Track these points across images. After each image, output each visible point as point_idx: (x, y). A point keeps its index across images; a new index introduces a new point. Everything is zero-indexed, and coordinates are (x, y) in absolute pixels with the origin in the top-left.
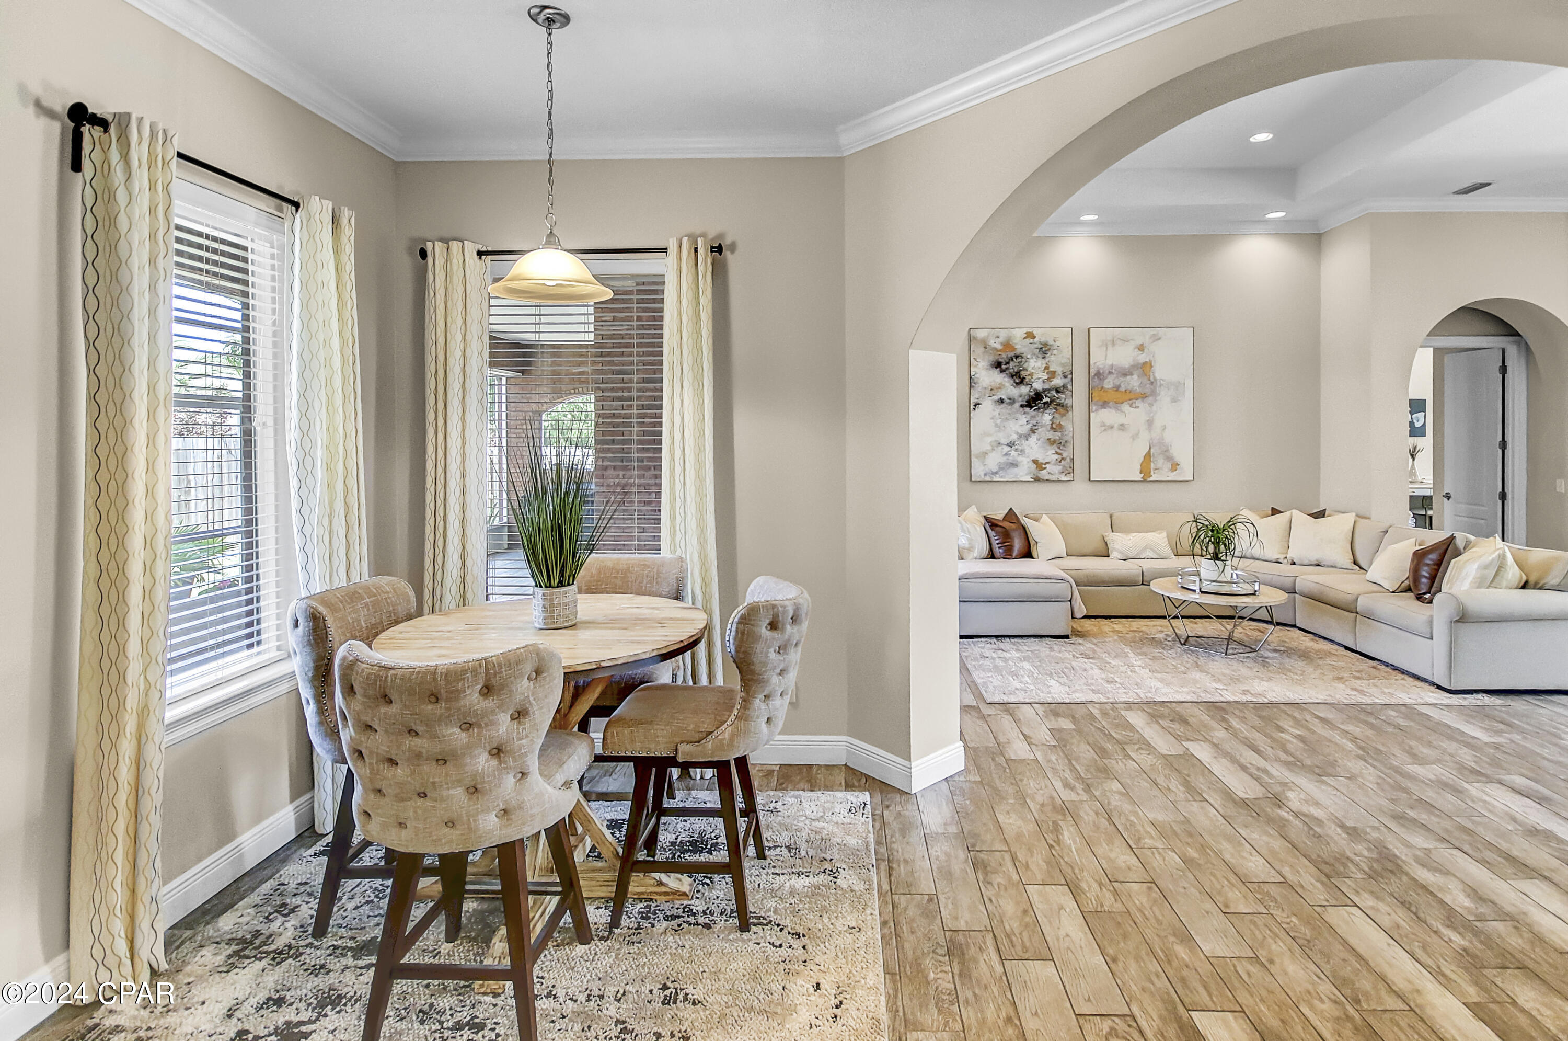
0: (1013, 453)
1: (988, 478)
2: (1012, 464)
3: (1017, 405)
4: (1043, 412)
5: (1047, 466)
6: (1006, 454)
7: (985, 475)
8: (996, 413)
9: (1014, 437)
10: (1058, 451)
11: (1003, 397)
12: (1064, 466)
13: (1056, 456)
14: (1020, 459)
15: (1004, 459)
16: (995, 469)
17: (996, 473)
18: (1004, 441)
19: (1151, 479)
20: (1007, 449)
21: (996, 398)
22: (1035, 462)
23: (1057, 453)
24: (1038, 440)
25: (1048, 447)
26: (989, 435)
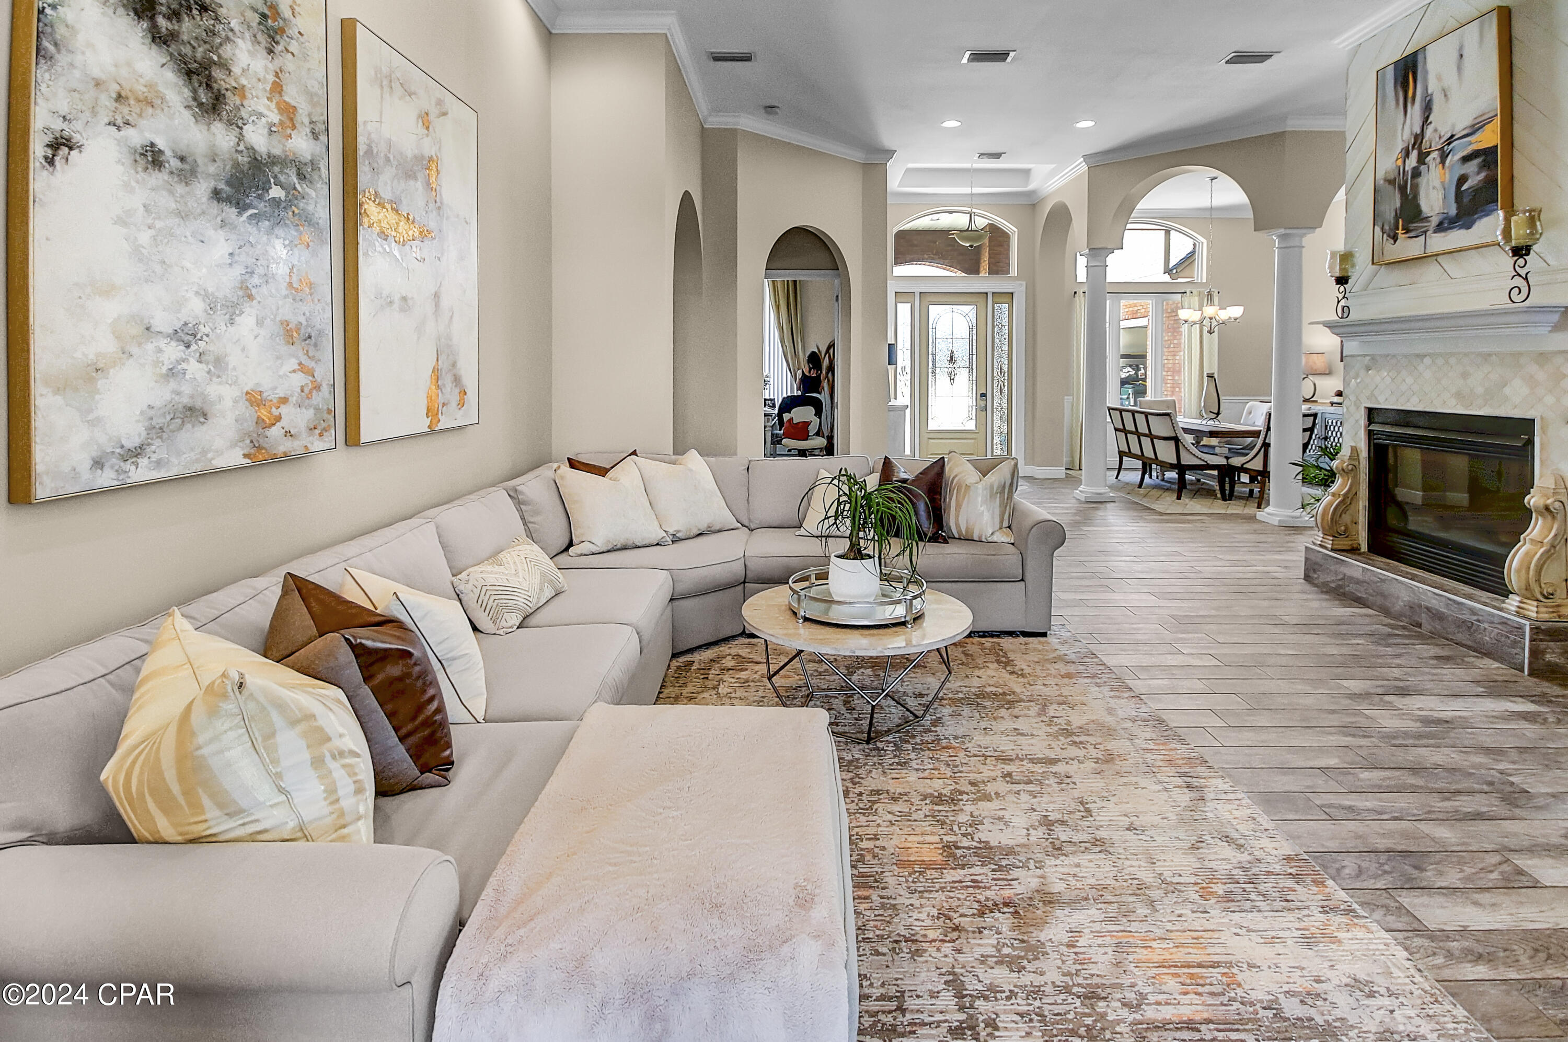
0: (194, 368)
1: (106, 479)
2: (191, 409)
3: (202, 188)
4: (270, 231)
5: (284, 410)
6: (172, 373)
7: (98, 464)
8: (137, 200)
9: (195, 307)
10: (304, 359)
11: (161, 144)
12: (317, 409)
13: (299, 379)
14: (214, 390)
15: (161, 395)
16: (133, 434)
17: (135, 453)
18: (163, 321)
19: (440, 426)
20: (173, 351)
21: (136, 137)
22: (254, 399)
23: (302, 368)
24: (260, 323)
25: (284, 349)
26: (108, 291)
